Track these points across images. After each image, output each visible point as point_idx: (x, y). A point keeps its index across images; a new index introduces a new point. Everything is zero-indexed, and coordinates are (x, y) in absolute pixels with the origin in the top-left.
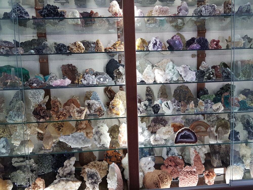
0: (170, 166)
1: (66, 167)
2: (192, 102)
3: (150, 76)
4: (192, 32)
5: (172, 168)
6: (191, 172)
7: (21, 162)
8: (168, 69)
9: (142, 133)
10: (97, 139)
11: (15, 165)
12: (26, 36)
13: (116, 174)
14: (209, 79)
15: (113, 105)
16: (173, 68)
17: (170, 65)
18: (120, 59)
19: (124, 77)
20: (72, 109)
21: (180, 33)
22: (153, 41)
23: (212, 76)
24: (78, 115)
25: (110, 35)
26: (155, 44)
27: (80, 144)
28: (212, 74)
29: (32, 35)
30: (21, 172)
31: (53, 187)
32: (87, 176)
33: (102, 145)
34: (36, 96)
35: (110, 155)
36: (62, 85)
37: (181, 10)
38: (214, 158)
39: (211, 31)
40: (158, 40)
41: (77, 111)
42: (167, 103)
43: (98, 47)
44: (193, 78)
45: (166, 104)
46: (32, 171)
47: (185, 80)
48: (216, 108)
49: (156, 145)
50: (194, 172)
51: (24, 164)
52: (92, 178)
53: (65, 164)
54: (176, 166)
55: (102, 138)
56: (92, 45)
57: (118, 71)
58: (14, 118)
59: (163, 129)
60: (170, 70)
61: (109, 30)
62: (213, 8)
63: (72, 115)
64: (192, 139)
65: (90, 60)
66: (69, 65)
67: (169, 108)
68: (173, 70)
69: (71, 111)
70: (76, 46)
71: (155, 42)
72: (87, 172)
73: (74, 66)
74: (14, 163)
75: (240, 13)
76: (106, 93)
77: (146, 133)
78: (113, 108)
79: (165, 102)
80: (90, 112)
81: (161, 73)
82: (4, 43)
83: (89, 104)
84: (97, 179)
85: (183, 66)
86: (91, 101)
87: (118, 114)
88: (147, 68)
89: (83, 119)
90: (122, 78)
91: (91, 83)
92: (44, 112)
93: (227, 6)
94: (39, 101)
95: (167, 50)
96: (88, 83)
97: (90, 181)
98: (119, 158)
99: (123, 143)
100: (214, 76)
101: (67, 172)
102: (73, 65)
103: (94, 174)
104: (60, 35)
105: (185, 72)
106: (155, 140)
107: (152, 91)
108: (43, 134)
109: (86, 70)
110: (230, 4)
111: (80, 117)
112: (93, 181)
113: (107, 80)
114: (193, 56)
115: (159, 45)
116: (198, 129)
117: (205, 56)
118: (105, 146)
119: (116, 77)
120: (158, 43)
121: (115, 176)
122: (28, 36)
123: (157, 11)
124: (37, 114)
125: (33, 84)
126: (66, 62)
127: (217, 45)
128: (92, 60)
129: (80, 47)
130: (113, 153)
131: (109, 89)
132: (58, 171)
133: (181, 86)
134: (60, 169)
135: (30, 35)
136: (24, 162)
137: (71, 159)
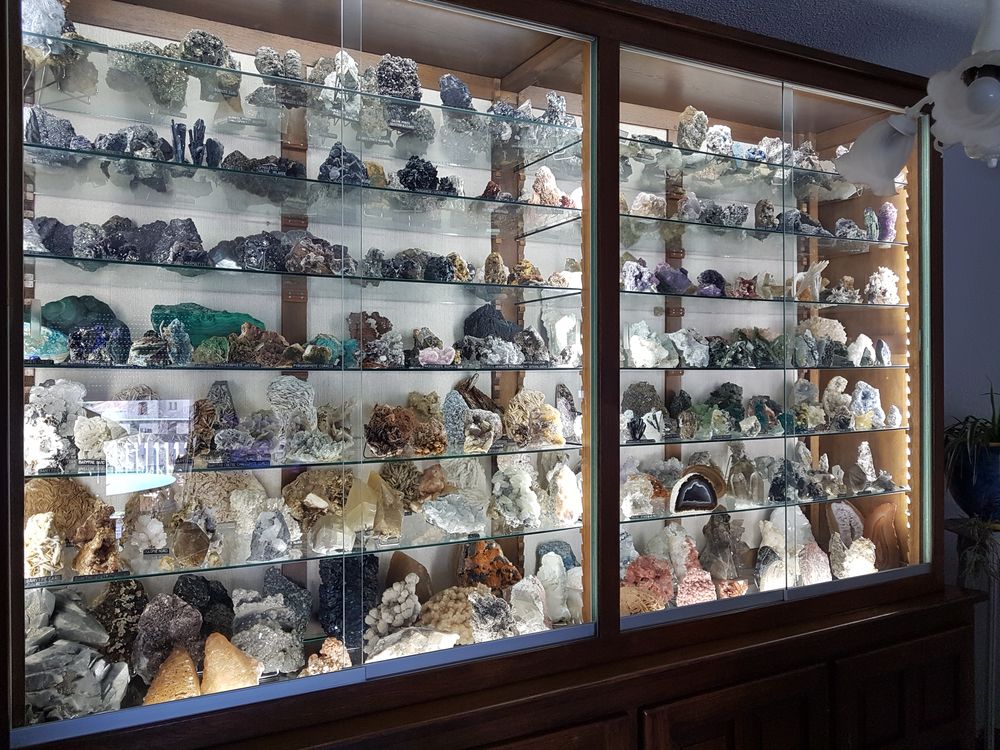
0: (643, 579)
1: (393, 604)
4: (654, 254)
6: (701, 582)
7: (254, 600)
11: (241, 611)
12: (244, 218)
13: (540, 606)
14: (736, 363)
21: (630, 252)
23: (740, 356)
24: (475, 442)
26: (638, 277)
28: (740, 353)
29: (264, 220)
30: (266, 629)
31: (396, 650)
32: (478, 611)
33: (524, 522)
34: (297, 401)
35: (484, 571)
36: (443, 362)
37: (687, 208)
38: (721, 559)
39: (692, 256)
40: (644, 269)
41: (472, 433)
42: (655, 417)
44: (703, 359)
45: (651, 419)
46: (287, 629)
47: (691, 362)
48: (749, 427)
49: (640, 517)
51: (263, 606)
52: (495, 615)
53: (387, 595)
54: (656, 577)
55: (522, 502)
58: (318, 448)
64: (706, 499)
66: (363, 315)
67: (659, 430)
71: (637, 272)
72: (475, 602)
73: (385, 318)
74: (238, 605)
78: (545, 426)
79: (650, 414)
82: (312, 245)
83: (475, 419)
85: (683, 330)
87: (558, 442)
89: (487, 451)
91: (507, 362)
92: (397, 433)
93: (763, 211)
94: (307, 413)
95: (656, 291)
96: (502, 361)
97: (491, 622)
98: (511, 575)
99: (565, 516)
101: (406, 615)
102: (381, 315)
103: (497, 605)
105: (690, 345)
106: (635, 506)
108: (325, 511)
109: (415, 331)
110: (768, 208)
111: (481, 447)
112: (499, 621)
114: (657, 311)
117: (683, 314)
118: (531, 523)
119: (523, 351)
120: (647, 275)
121: (537, 609)
122: (253, 219)
123: (645, 206)
124: (379, 440)
125: (376, 356)
127: (749, 289)
130: (491, 564)
131: (471, 387)
132: (369, 620)
133: (638, 385)
134: (373, 612)
135: (260, 219)
136: (260, 600)
137: (408, 579)
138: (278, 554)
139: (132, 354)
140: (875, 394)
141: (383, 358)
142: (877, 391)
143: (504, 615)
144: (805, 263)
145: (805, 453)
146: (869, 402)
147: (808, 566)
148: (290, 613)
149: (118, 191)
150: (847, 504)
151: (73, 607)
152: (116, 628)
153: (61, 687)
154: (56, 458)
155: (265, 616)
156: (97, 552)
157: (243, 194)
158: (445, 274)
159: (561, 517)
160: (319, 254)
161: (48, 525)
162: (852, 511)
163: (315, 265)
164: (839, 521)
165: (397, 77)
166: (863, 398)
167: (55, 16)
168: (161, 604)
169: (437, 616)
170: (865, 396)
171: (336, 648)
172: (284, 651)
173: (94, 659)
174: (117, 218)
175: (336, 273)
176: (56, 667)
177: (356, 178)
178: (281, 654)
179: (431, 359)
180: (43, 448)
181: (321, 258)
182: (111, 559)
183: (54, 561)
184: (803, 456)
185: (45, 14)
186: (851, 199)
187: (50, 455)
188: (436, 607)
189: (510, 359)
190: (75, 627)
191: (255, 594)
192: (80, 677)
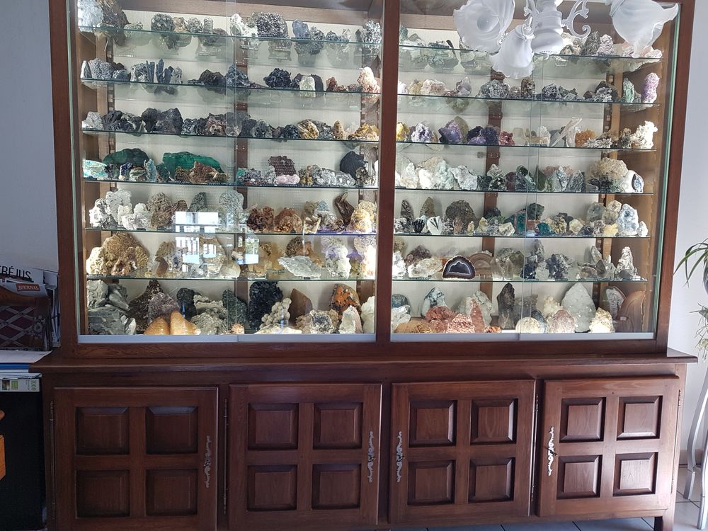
0: (434, 319)
1: (276, 312)
2: (472, 222)
3: (412, 180)
4: (479, 117)
5: (437, 322)
6: (464, 323)
7: (206, 302)
8: (438, 171)
9: (396, 263)
10: (331, 265)
11: (198, 306)
13: (354, 322)
14: (496, 188)
15: (357, 218)
16: (446, 171)
17: (443, 165)
18: (362, 153)
19: (376, 178)
20: (295, 221)
21: (461, 116)
22: (419, 128)
23: (499, 183)
24: (309, 227)
25: (349, 113)
26: (422, 133)
27: (307, 271)
28: (500, 181)
29: (226, 106)
30: (209, 316)
33: (339, 273)
34: (232, 203)
35: (341, 304)
36: (290, 183)
37: (460, 88)
38: (503, 315)
39: (511, 117)
40: (426, 128)
41: (307, 222)
42: (435, 220)
43: (338, 132)
44: (472, 185)
45: (433, 221)
46: (221, 318)
47: (462, 187)
48: (504, 229)
50: (469, 323)
51: (210, 305)
52: (321, 323)
53: (274, 308)
54: (443, 319)
55: (339, 263)
56: (325, 128)
57: (363, 170)
59: (427, 261)
60: (442, 173)
61: (350, 107)
62: (505, 88)
63: (295, 229)
64: (467, 272)
65: (314, 152)
66: (280, 158)
67: (437, 227)
68: (446, 173)
69: (294, 223)
70: (308, 130)
71: (422, 130)
72: (313, 315)
73: (290, 160)
74: (196, 302)
75: (543, 97)
76: (337, 206)
77: (402, 263)
78: (357, 221)
79: (432, 218)
80: (321, 227)
81: (429, 175)
82: (215, 120)
83: (320, 216)
84: (328, 324)
85: (460, 167)
86: (323, 212)
87: (364, 231)
88: (408, 167)
89: (315, 233)
90: (372, 180)
91: (329, 183)
92: (261, 220)
93: (526, 86)
94: (237, 210)
95: (439, 142)
96: (326, 183)
97: (317, 326)
99: (367, 273)
100: (502, 184)
102: (288, 158)
103: (324, 318)
104: (270, 109)
105: (463, 175)
106: (415, 272)
107: (410, 208)
109: (308, 167)
110: (530, 84)
111: (311, 230)
112: (323, 326)
113: (348, 182)
114: (480, 155)
115: (428, 135)
116: (479, 265)
117: (499, 157)
118: (343, 275)
119: (360, 179)
120: (427, 132)
121: (353, 325)
123: (427, 88)
124: (252, 223)
125: (250, 178)
126: (275, 153)
127: (508, 139)
128: (318, 152)
129: (312, 131)
130: (345, 301)
131: (342, 200)
132: (263, 319)
133: (458, 202)
134: (265, 316)
135: (222, 106)
136: (210, 302)
137: (284, 301)
138: (199, 276)
139: (131, 175)
140: (634, 213)
141: (253, 180)
142: (635, 211)
143: (326, 323)
144: (608, 119)
145: (596, 254)
146: (629, 219)
147: (556, 324)
148: (225, 311)
149: (152, 95)
150: (617, 290)
151: (116, 292)
152: (148, 308)
153: (106, 324)
154: (100, 222)
155: (211, 310)
156: (117, 266)
157: (212, 93)
158: (291, 134)
159: (365, 274)
160: (218, 125)
161: (99, 253)
162: (620, 296)
163: (219, 131)
164: (610, 302)
165: (267, 24)
166: (625, 216)
167: (97, 15)
168: (159, 297)
169: (304, 323)
170: (627, 215)
171: (238, 329)
172: (218, 328)
173: (121, 315)
174: (150, 109)
175: (229, 135)
176: (103, 314)
177: (240, 84)
178: (215, 329)
179: (282, 181)
180: (96, 218)
181: (220, 127)
182: (123, 270)
183: (101, 269)
184: (594, 256)
185: (92, 15)
186: (636, 71)
187: (97, 221)
188: (305, 319)
189: (331, 182)
190: (116, 300)
191: (207, 299)
192: (115, 321)
